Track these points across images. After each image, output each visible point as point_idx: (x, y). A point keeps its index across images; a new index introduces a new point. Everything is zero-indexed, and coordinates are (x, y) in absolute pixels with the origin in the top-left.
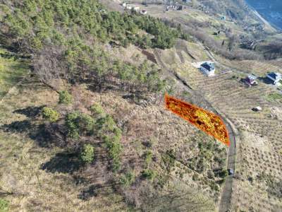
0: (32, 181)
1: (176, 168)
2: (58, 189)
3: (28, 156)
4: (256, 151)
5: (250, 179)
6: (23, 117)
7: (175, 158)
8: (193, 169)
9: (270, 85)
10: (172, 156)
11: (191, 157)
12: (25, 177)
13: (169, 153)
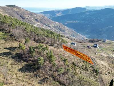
0: (13, 77)
1: (78, 69)
2: (27, 80)
3: (10, 66)
4: (103, 65)
5: (106, 74)
6: (8, 51)
7: (76, 66)
8: (84, 70)
9: (96, 48)
10: (74, 65)
11: (82, 65)
12: (10, 75)
13: (73, 63)
